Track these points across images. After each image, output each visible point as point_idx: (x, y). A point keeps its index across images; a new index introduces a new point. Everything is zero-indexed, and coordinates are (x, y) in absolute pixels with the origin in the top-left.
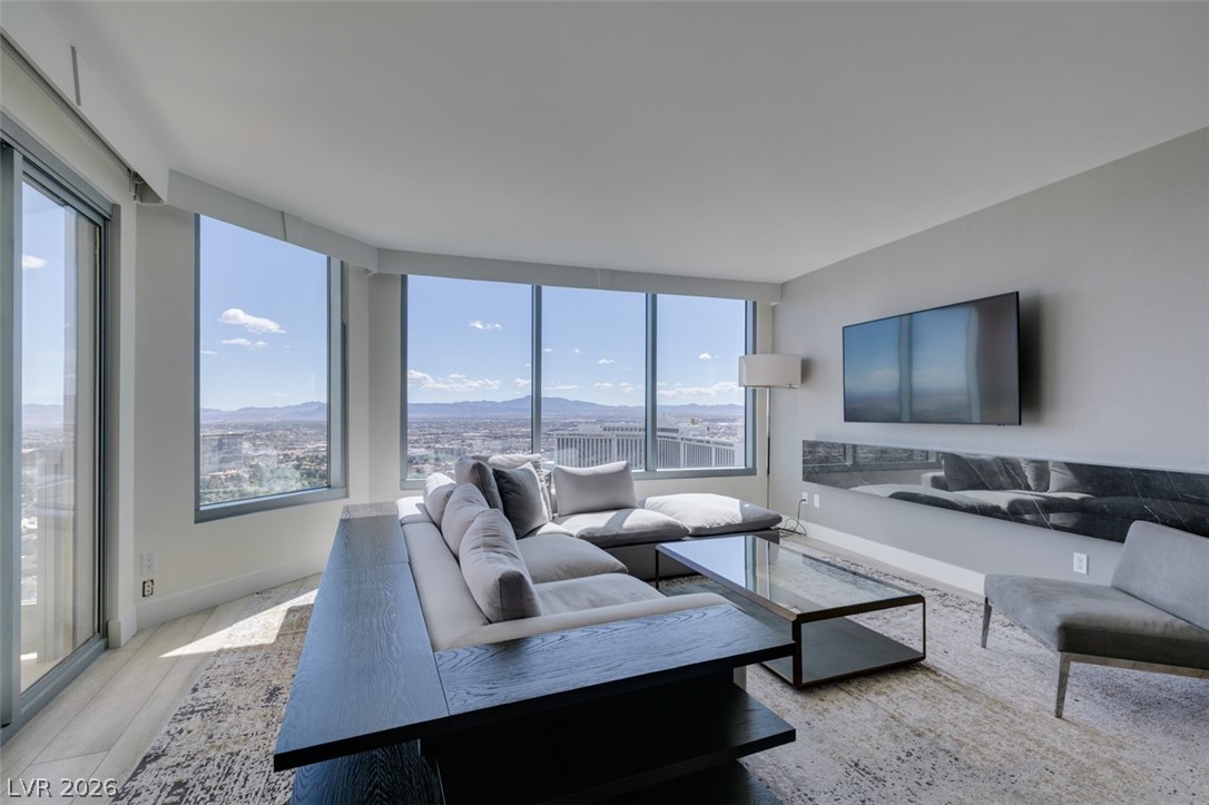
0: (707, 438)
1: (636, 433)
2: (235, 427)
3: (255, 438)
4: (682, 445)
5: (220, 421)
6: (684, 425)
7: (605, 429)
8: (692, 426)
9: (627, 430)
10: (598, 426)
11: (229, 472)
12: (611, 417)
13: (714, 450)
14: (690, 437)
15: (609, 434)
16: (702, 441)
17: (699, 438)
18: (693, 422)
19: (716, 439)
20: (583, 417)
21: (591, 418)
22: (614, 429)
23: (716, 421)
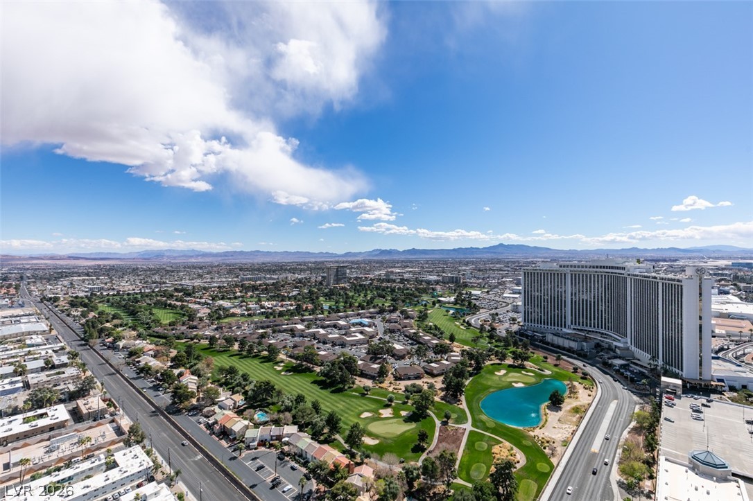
0: (654, 274)
1: (587, 269)
2: (343, 262)
3: (352, 268)
4: (629, 281)
5: (337, 259)
6: (631, 264)
7: (561, 266)
8: (637, 265)
9: (579, 267)
10: (555, 264)
11: (341, 285)
13: (660, 285)
14: (637, 273)
15: (568, 270)
16: (649, 277)
17: (646, 274)
18: (639, 261)
19: (663, 275)
20: (540, 258)
21: (546, 258)
22: (568, 266)
23: (659, 261)
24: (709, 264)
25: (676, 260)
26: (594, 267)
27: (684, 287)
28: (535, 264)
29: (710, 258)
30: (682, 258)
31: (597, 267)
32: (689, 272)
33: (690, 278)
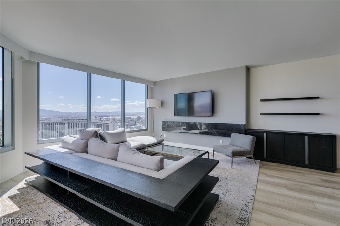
0: (100, 122)
1: (75, 121)
7: (63, 120)
8: (95, 118)
9: (71, 120)
10: (60, 119)
12: (65, 116)
13: (102, 125)
14: (94, 122)
15: (64, 122)
16: (99, 123)
17: (98, 122)
18: (96, 117)
19: (103, 122)
20: (52, 116)
21: (56, 116)
22: (66, 120)
23: (103, 116)
24: (118, 117)
25: (108, 116)
26: (78, 120)
27: (109, 126)
28: (49, 119)
29: (118, 115)
30: (110, 115)
31: (80, 120)
32: (111, 120)
33: (111, 122)
